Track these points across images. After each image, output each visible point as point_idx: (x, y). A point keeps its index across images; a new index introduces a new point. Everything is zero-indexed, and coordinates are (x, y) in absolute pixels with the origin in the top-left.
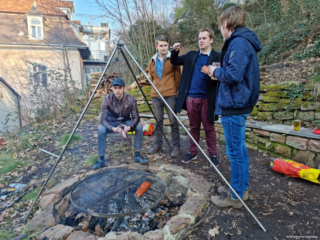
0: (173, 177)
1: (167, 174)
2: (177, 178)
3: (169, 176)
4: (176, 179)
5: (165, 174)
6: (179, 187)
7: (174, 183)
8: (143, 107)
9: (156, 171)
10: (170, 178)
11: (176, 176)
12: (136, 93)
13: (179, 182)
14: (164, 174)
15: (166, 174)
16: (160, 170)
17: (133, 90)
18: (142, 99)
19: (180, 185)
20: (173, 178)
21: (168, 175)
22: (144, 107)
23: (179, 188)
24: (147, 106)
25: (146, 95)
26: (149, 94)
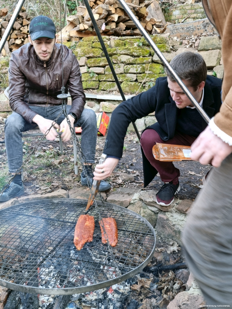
0: (160, 215)
1: (147, 210)
2: (169, 216)
3: (153, 213)
4: (168, 219)
5: (144, 208)
6: (174, 234)
7: (163, 227)
9: (124, 203)
10: (154, 217)
11: (167, 213)
13: (174, 225)
14: (142, 210)
15: (145, 210)
16: (132, 202)
18: (83, 64)
19: (175, 231)
20: (161, 218)
21: (150, 212)
23: (173, 237)
24: (92, 78)
25: (91, 55)
26: (97, 54)
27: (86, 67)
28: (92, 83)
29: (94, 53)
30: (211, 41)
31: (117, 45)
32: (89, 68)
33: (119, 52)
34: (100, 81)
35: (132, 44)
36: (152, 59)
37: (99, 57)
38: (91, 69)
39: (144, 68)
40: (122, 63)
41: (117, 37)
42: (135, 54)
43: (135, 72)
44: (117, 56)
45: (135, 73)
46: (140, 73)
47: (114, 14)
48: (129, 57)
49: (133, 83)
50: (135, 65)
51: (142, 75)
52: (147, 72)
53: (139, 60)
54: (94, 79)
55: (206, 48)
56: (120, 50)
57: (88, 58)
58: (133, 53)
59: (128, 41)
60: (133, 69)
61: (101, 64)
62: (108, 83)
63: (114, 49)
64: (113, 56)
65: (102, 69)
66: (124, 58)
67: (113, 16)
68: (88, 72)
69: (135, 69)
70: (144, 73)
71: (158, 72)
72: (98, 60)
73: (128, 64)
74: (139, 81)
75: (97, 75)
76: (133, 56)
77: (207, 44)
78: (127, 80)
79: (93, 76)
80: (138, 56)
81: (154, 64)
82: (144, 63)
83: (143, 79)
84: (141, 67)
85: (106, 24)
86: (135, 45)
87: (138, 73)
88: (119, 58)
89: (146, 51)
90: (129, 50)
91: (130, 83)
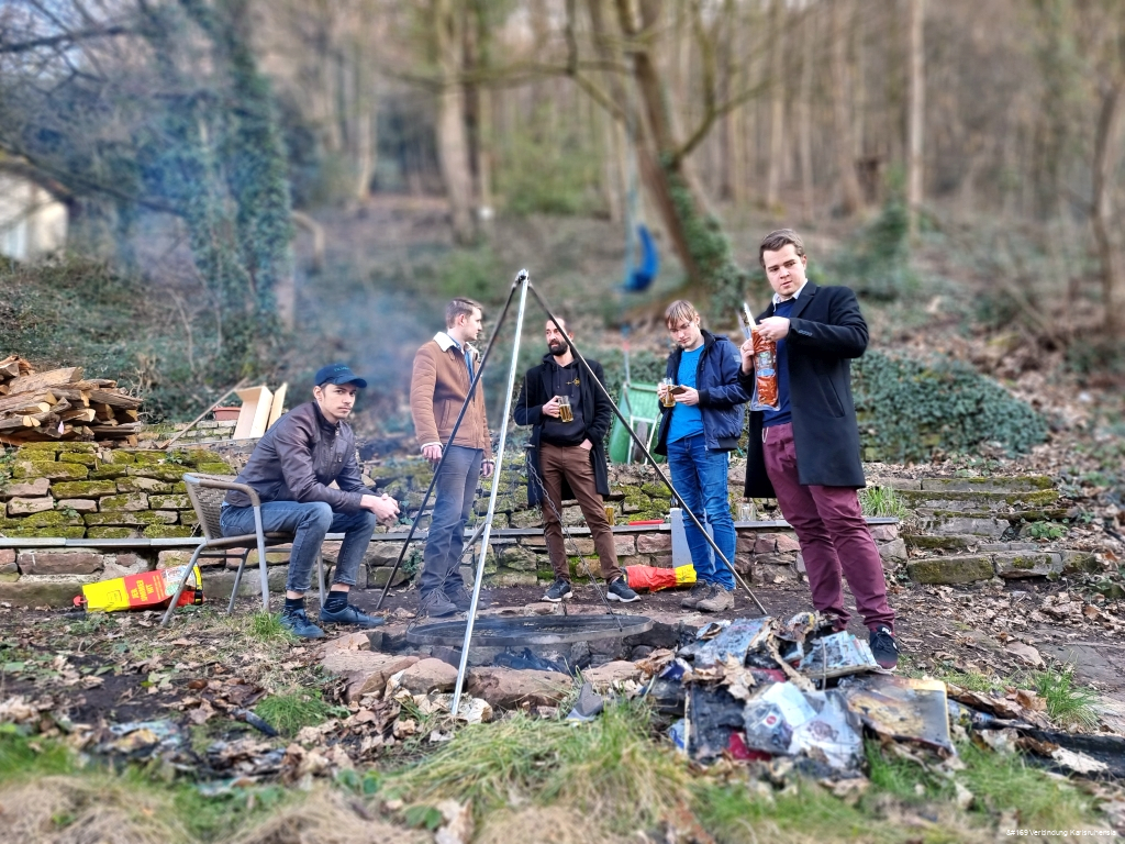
22: (55, 522)
24: (68, 520)
26: (76, 475)
28: (69, 530)
29: (71, 471)
31: (122, 460)
32: (57, 500)
34: (89, 527)
35: (153, 460)
37: (83, 480)
57: (56, 480)
59: (144, 454)
61: (91, 493)
64: (117, 480)
68: (55, 509)
72: (81, 485)
75: (80, 515)
79: (70, 516)
86: (161, 462)
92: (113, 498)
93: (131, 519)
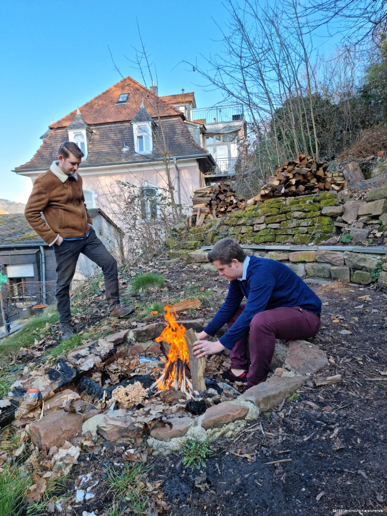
8: (263, 234)
12: (254, 212)
17: (250, 209)
18: (262, 222)
22: (265, 234)
24: (269, 233)
25: (269, 214)
26: (274, 213)
27: (265, 224)
28: (269, 237)
29: (271, 212)
30: (379, 192)
31: (292, 204)
32: (267, 224)
33: (292, 209)
34: (276, 235)
35: (305, 202)
36: (321, 213)
37: (276, 215)
38: (269, 226)
39: (313, 222)
40: (295, 218)
41: (293, 198)
42: (307, 210)
43: (306, 225)
44: (290, 213)
45: (306, 227)
46: (310, 226)
47: (291, 179)
48: (301, 213)
49: (304, 235)
50: (306, 220)
51: (311, 227)
52: (316, 225)
53: (309, 215)
54: (271, 233)
55: (373, 199)
56: (294, 208)
57: (267, 216)
58: (305, 209)
59: (301, 199)
60: (304, 223)
61: (277, 221)
62: (283, 236)
63: (289, 207)
64: (287, 213)
65: (278, 224)
66: (297, 214)
67: (291, 180)
68: (266, 228)
69: (306, 223)
70: (314, 225)
71: (326, 223)
72: (275, 217)
73: (300, 219)
74: (309, 233)
75: (274, 230)
76: (304, 211)
77: (375, 195)
78: (299, 233)
79: (270, 231)
80: (309, 212)
81: (322, 217)
82: (314, 217)
83: (313, 231)
84: (311, 221)
85: (286, 188)
86: (308, 202)
87: (308, 226)
88: (292, 215)
89: (317, 206)
90: (301, 206)
91: (301, 235)
92: (285, 222)
93: (290, 232)
